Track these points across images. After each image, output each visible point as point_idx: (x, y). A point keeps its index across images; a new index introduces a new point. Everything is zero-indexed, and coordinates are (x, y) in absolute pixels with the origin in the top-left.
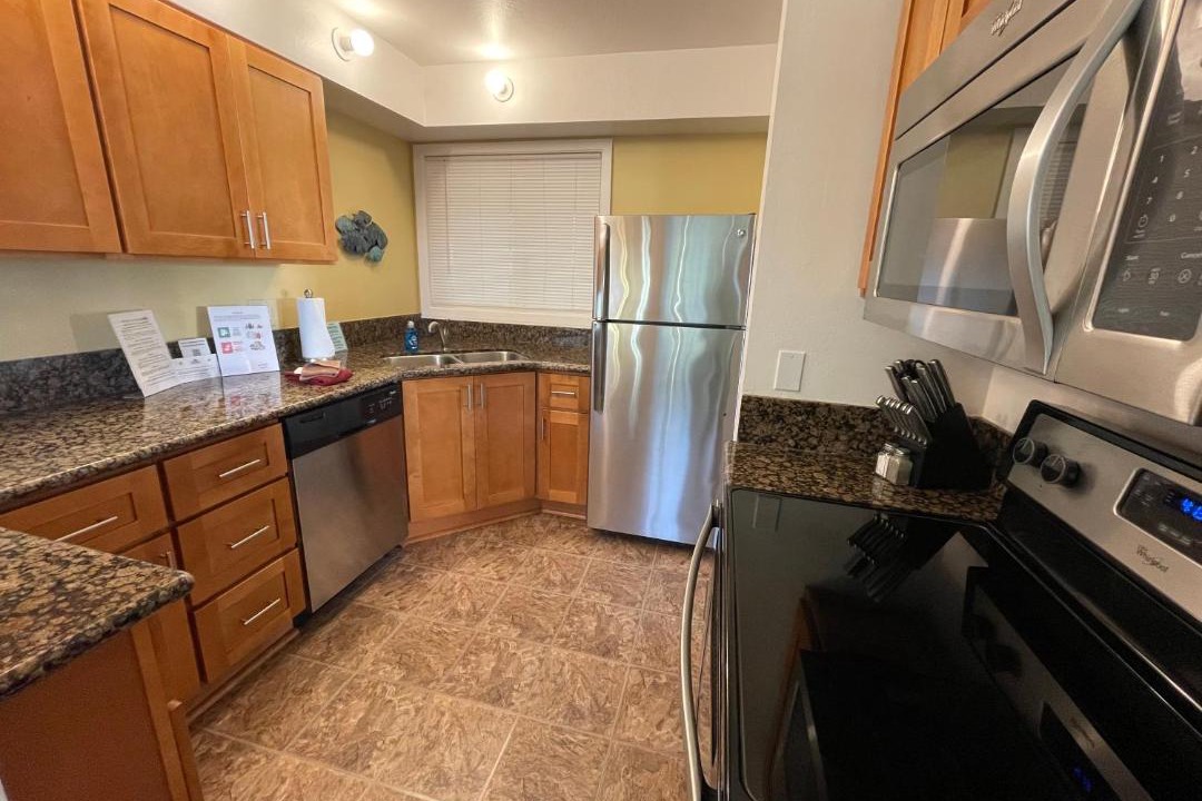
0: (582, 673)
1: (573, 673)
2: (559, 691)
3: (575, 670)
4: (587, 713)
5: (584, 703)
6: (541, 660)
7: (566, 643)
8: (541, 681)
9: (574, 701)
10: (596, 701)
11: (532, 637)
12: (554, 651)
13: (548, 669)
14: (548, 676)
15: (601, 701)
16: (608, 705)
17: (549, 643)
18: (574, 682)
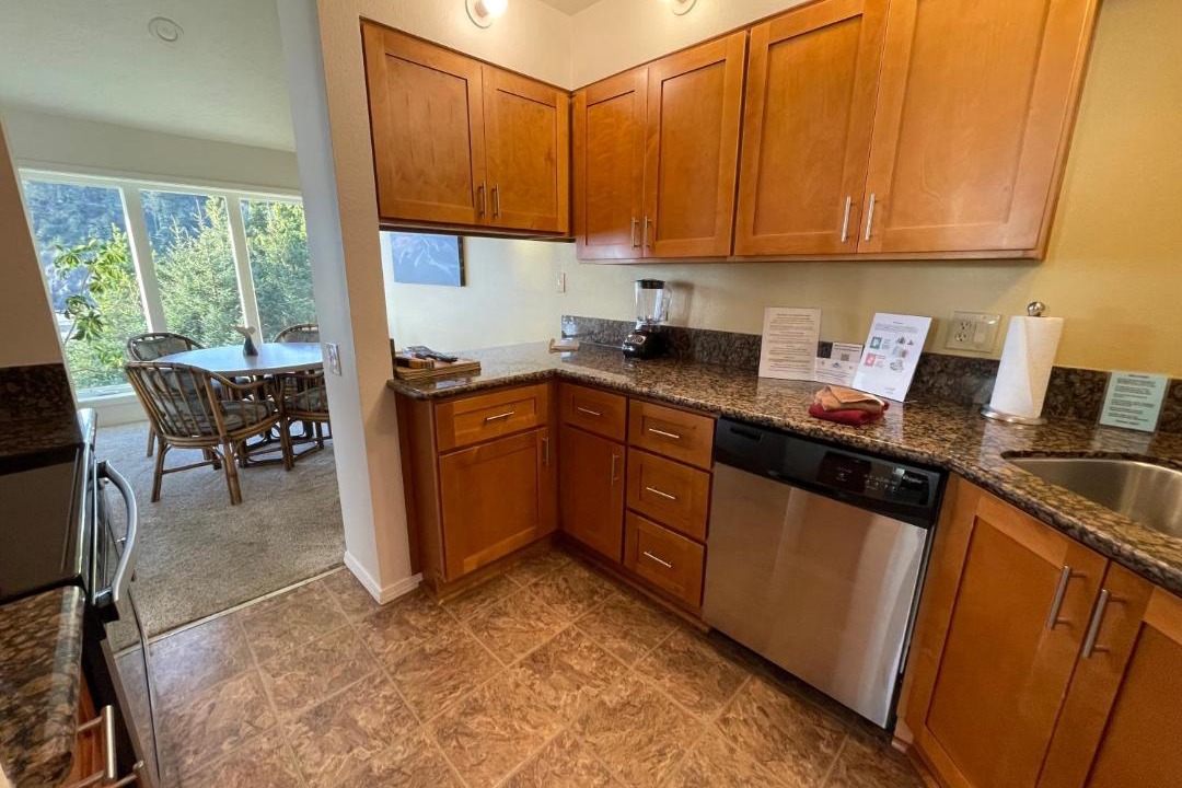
0: (509, 739)
1: (516, 732)
2: (507, 708)
3: (518, 737)
4: (463, 719)
5: (473, 723)
6: (554, 708)
7: (561, 745)
8: (529, 699)
9: (485, 715)
10: (467, 735)
11: (593, 713)
12: (558, 728)
13: (538, 710)
14: (530, 707)
15: (463, 740)
16: (454, 743)
17: (572, 727)
18: (504, 726)
